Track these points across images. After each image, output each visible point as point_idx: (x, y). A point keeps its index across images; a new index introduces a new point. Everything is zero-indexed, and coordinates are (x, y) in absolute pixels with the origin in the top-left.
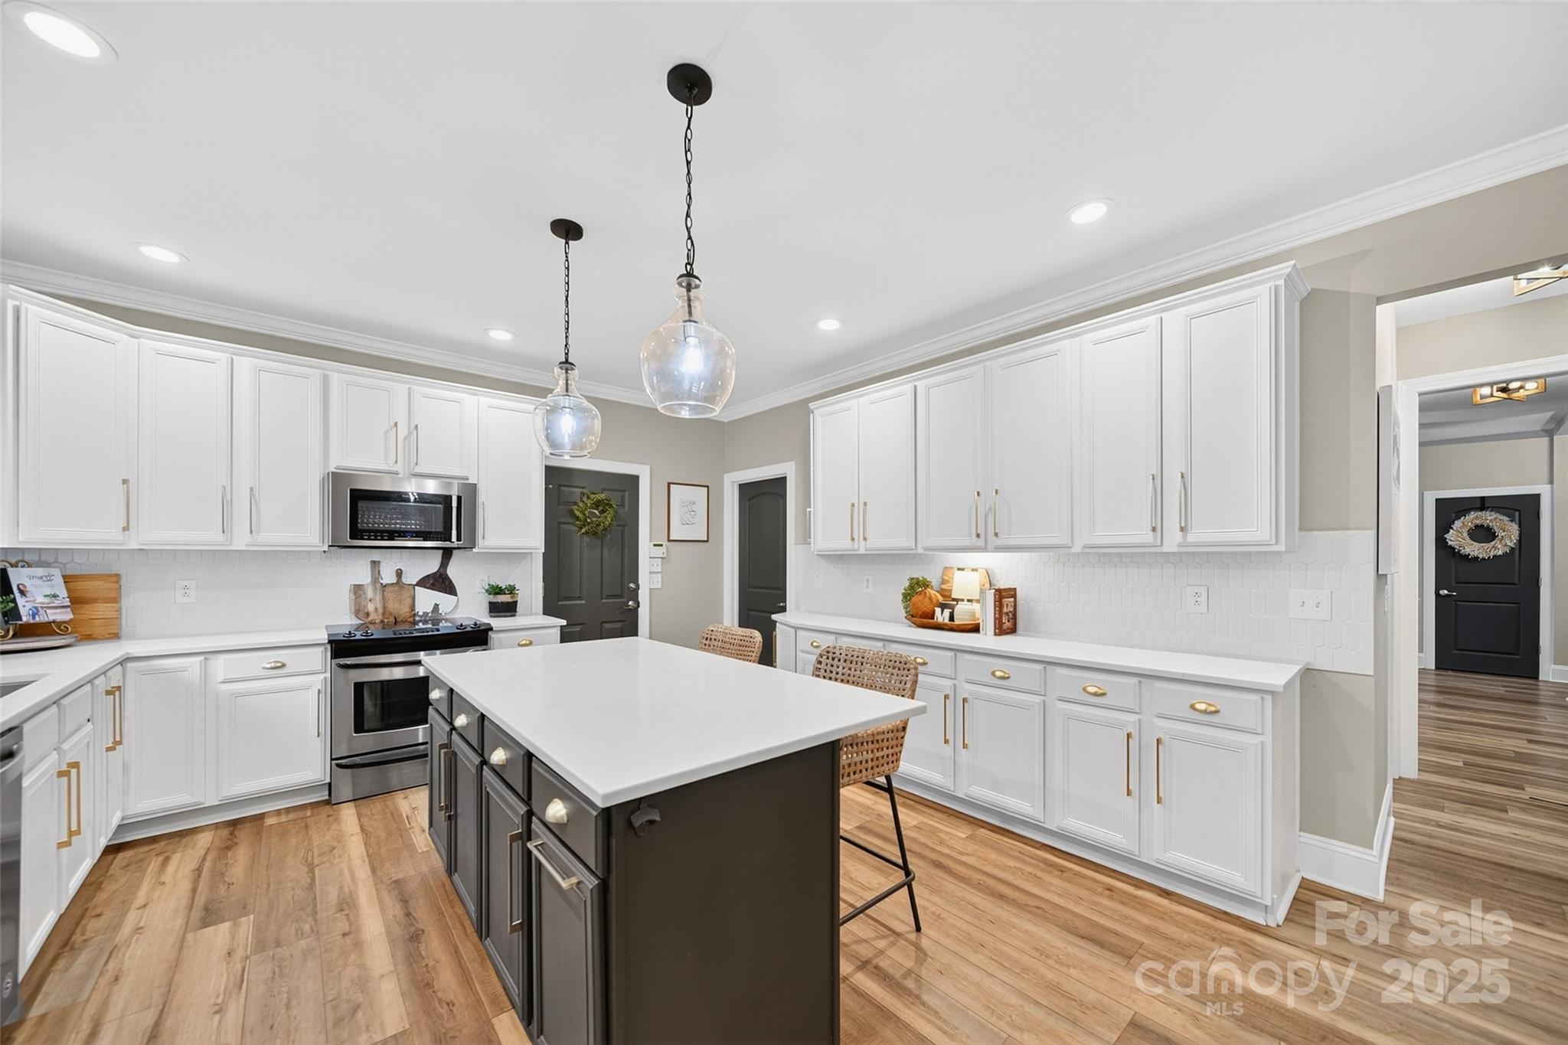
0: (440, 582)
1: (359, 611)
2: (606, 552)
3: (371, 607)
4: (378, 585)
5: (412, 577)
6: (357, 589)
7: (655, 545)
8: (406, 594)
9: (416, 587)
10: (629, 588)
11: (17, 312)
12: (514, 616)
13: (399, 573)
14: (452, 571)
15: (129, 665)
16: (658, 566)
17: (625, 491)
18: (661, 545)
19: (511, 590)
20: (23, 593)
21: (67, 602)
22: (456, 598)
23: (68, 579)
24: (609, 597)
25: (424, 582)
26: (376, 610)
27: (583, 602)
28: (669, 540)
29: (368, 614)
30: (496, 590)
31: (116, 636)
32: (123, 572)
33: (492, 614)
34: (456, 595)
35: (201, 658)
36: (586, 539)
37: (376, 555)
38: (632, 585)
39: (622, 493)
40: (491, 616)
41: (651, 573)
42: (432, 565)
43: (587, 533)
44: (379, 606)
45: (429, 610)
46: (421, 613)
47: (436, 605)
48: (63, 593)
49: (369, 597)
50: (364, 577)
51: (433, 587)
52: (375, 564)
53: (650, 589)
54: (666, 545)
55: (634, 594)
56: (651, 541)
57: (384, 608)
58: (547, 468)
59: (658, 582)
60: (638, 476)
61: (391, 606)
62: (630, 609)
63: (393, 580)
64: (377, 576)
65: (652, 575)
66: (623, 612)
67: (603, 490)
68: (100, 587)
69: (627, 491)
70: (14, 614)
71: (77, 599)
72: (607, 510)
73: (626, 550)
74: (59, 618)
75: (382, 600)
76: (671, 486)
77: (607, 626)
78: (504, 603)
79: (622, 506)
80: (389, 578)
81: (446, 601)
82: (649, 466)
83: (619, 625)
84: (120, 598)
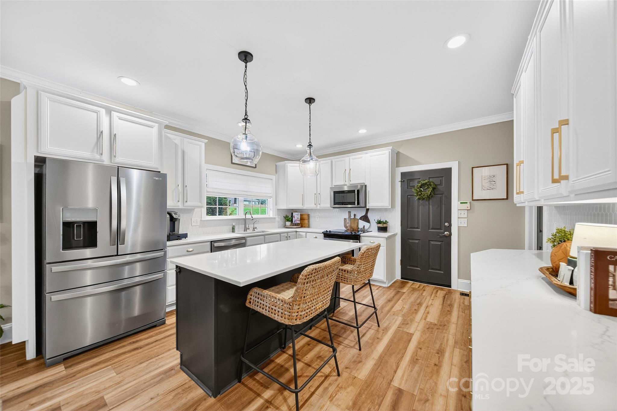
0: (365, 218)
1: (345, 227)
2: (431, 207)
3: (348, 225)
4: (350, 219)
5: (358, 217)
6: (345, 219)
7: (461, 203)
8: (356, 222)
9: (359, 220)
10: (445, 226)
11: (287, 165)
12: (386, 232)
13: (355, 215)
14: (370, 215)
15: (297, 233)
16: (464, 214)
17: (442, 177)
18: (467, 203)
19: (386, 222)
20: (294, 217)
21: (300, 219)
22: (369, 224)
24: (432, 229)
25: (361, 218)
26: (349, 226)
27: (419, 230)
28: (473, 200)
29: (347, 228)
30: (379, 222)
31: (309, 227)
32: (310, 214)
33: (379, 231)
35: (305, 233)
36: (421, 201)
37: (349, 210)
38: (446, 224)
39: (441, 178)
40: (378, 232)
41: (458, 218)
42: (363, 214)
43: (419, 199)
45: (362, 227)
46: (360, 228)
47: (364, 226)
48: (299, 218)
49: (348, 222)
50: (347, 216)
51: (363, 220)
52: (349, 212)
53: (458, 227)
54: (470, 203)
55: (449, 229)
56: (458, 201)
57: (351, 225)
58: (402, 173)
59: (464, 223)
60: (451, 168)
61: (353, 225)
62: (445, 236)
63: (354, 217)
64: (350, 216)
65: (460, 219)
66: (441, 237)
67: (430, 178)
68: (306, 217)
69: (444, 177)
70: (292, 221)
71: (302, 219)
72: (430, 188)
73: (443, 206)
74: (298, 222)
75: (351, 223)
76: (474, 169)
77: (432, 243)
78: (381, 227)
79: (441, 184)
80: (352, 217)
81: (367, 225)
82: (458, 162)
83: (439, 243)
84: (309, 219)
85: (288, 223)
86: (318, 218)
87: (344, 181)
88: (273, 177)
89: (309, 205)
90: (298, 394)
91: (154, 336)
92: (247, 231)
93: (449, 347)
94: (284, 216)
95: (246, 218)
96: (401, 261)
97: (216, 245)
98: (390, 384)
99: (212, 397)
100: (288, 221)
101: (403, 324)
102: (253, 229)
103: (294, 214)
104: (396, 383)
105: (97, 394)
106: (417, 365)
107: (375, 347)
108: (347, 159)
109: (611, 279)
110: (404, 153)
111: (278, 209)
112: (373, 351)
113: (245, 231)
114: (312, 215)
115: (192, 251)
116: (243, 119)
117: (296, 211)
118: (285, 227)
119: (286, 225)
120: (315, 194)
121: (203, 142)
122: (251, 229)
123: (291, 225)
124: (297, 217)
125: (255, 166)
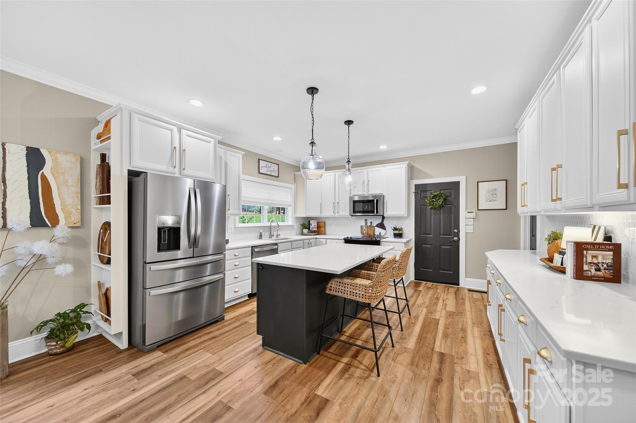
0: (381, 226)
1: (362, 233)
2: (442, 216)
3: (364, 232)
4: (366, 226)
5: (374, 224)
6: (362, 227)
7: (468, 212)
8: (372, 229)
9: (375, 227)
10: (454, 232)
12: (402, 238)
13: (371, 223)
14: (385, 223)
15: (317, 239)
16: (471, 222)
17: (452, 189)
18: (473, 212)
19: (401, 229)
20: (311, 225)
21: (316, 227)
22: (385, 231)
23: (318, 223)
24: (443, 235)
25: (377, 226)
26: (366, 233)
28: (478, 210)
29: (364, 234)
30: (395, 229)
31: (325, 234)
32: (326, 222)
34: (386, 230)
35: (325, 240)
36: (433, 211)
37: (367, 218)
38: (456, 231)
39: (450, 190)
40: (394, 238)
41: (466, 225)
42: (379, 221)
43: (431, 208)
44: (366, 231)
45: (378, 234)
46: (376, 235)
47: (380, 233)
48: (316, 225)
49: (364, 229)
50: (363, 224)
51: (379, 227)
52: (366, 220)
53: (466, 233)
54: (476, 212)
55: (458, 234)
56: (466, 211)
57: (367, 232)
58: (415, 185)
59: (470, 230)
60: (459, 182)
61: (369, 232)
62: (454, 241)
63: (370, 225)
64: (366, 223)
65: (467, 227)
66: (451, 242)
67: (441, 190)
68: (322, 225)
69: (453, 190)
70: (309, 229)
71: (319, 227)
72: (441, 199)
73: (453, 215)
74: (315, 230)
75: (367, 230)
76: (479, 183)
77: (443, 247)
78: (398, 234)
79: (450, 196)
80: (369, 224)
81: (382, 232)
82: (465, 176)
83: (449, 247)
84: (325, 227)
85: (305, 231)
86: (334, 226)
87: (362, 192)
88: (292, 186)
89: (327, 213)
90: (377, 353)
91: (222, 329)
92: (272, 238)
93: (469, 327)
94: (301, 224)
95: (272, 225)
96: (415, 264)
97: (256, 250)
98: (433, 350)
99: (303, 364)
100: (306, 228)
101: (429, 313)
102: (277, 236)
103: (311, 222)
104: (437, 349)
105: (207, 367)
106: (449, 338)
107: (413, 329)
108: (366, 171)
109: (585, 259)
110: (419, 168)
111: (296, 217)
112: (412, 332)
113: (270, 238)
114: (328, 222)
115: (237, 255)
116: (310, 143)
117: (313, 218)
118: (302, 234)
119: (304, 232)
120: (334, 203)
121: (241, 154)
122: (275, 236)
123: (308, 233)
124: (313, 224)
125: (277, 176)
